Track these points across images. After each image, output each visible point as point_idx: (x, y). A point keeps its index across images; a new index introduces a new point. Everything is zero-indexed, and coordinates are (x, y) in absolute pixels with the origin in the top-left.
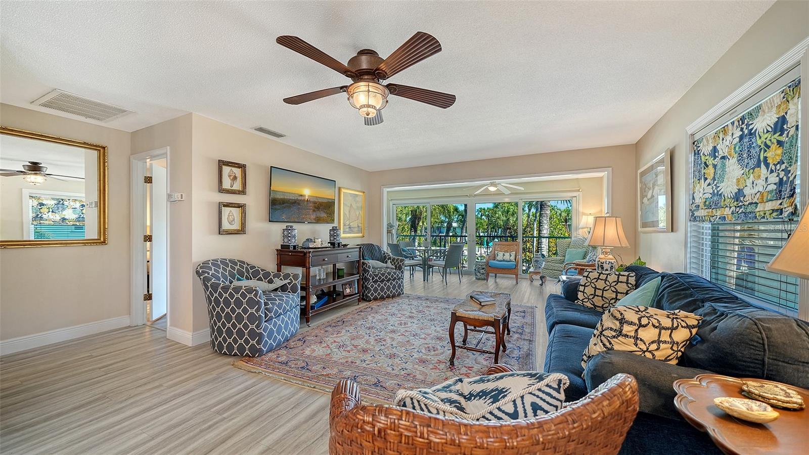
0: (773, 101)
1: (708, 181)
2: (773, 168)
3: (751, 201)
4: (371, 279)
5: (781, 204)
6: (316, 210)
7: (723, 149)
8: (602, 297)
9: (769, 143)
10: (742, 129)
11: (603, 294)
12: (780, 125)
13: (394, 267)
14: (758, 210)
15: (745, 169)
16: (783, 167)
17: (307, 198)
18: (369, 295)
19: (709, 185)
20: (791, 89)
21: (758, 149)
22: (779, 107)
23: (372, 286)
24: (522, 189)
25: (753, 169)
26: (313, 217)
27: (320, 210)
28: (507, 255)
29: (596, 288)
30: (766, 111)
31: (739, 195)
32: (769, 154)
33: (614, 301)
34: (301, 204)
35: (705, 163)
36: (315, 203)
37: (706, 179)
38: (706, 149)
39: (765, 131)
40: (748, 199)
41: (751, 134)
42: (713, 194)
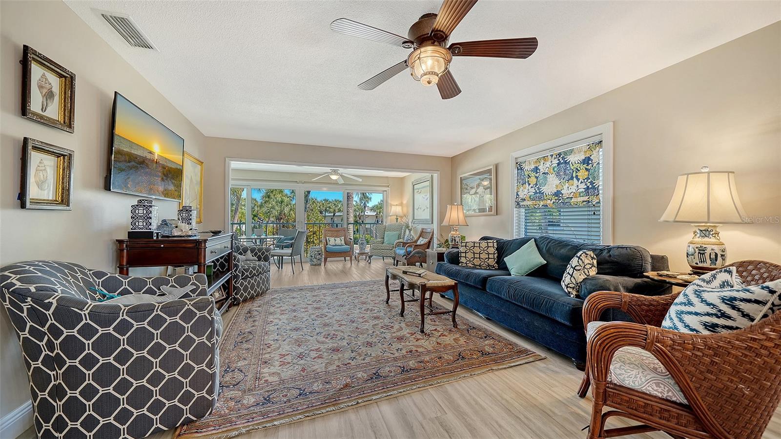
0: (582, 149)
1: (531, 186)
2: (583, 181)
3: (568, 196)
4: (240, 275)
5: (589, 198)
6: (165, 178)
7: (542, 168)
8: (480, 258)
9: (579, 169)
10: (559, 160)
11: (480, 256)
12: (587, 161)
13: (256, 258)
14: (572, 201)
15: (562, 180)
16: (589, 181)
17: (156, 158)
18: (238, 296)
19: (532, 187)
20: (594, 145)
21: (571, 171)
22: (585, 152)
23: (242, 284)
24: (361, 180)
25: (568, 180)
26: (161, 189)
27: (169, 179)
28: (338, 240)
29: (474, 253)
30: (577, 153)
31: (558, 194)
32: (579, 174)
33: (487, 259)
34: (150, 167)
35: (529, 175)
36: (164, 167)
37: (529, 184)
38: (528, 167)
39: (577, 163)
40: (565, 196)
41: (566, 163)
42: (536, 193)
